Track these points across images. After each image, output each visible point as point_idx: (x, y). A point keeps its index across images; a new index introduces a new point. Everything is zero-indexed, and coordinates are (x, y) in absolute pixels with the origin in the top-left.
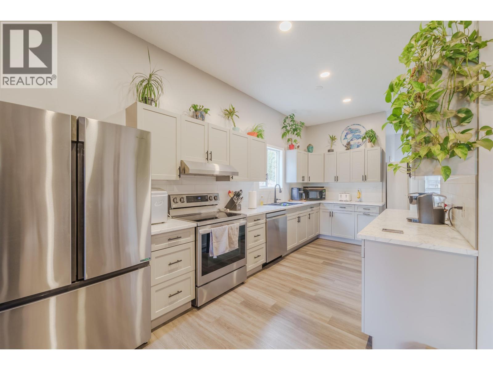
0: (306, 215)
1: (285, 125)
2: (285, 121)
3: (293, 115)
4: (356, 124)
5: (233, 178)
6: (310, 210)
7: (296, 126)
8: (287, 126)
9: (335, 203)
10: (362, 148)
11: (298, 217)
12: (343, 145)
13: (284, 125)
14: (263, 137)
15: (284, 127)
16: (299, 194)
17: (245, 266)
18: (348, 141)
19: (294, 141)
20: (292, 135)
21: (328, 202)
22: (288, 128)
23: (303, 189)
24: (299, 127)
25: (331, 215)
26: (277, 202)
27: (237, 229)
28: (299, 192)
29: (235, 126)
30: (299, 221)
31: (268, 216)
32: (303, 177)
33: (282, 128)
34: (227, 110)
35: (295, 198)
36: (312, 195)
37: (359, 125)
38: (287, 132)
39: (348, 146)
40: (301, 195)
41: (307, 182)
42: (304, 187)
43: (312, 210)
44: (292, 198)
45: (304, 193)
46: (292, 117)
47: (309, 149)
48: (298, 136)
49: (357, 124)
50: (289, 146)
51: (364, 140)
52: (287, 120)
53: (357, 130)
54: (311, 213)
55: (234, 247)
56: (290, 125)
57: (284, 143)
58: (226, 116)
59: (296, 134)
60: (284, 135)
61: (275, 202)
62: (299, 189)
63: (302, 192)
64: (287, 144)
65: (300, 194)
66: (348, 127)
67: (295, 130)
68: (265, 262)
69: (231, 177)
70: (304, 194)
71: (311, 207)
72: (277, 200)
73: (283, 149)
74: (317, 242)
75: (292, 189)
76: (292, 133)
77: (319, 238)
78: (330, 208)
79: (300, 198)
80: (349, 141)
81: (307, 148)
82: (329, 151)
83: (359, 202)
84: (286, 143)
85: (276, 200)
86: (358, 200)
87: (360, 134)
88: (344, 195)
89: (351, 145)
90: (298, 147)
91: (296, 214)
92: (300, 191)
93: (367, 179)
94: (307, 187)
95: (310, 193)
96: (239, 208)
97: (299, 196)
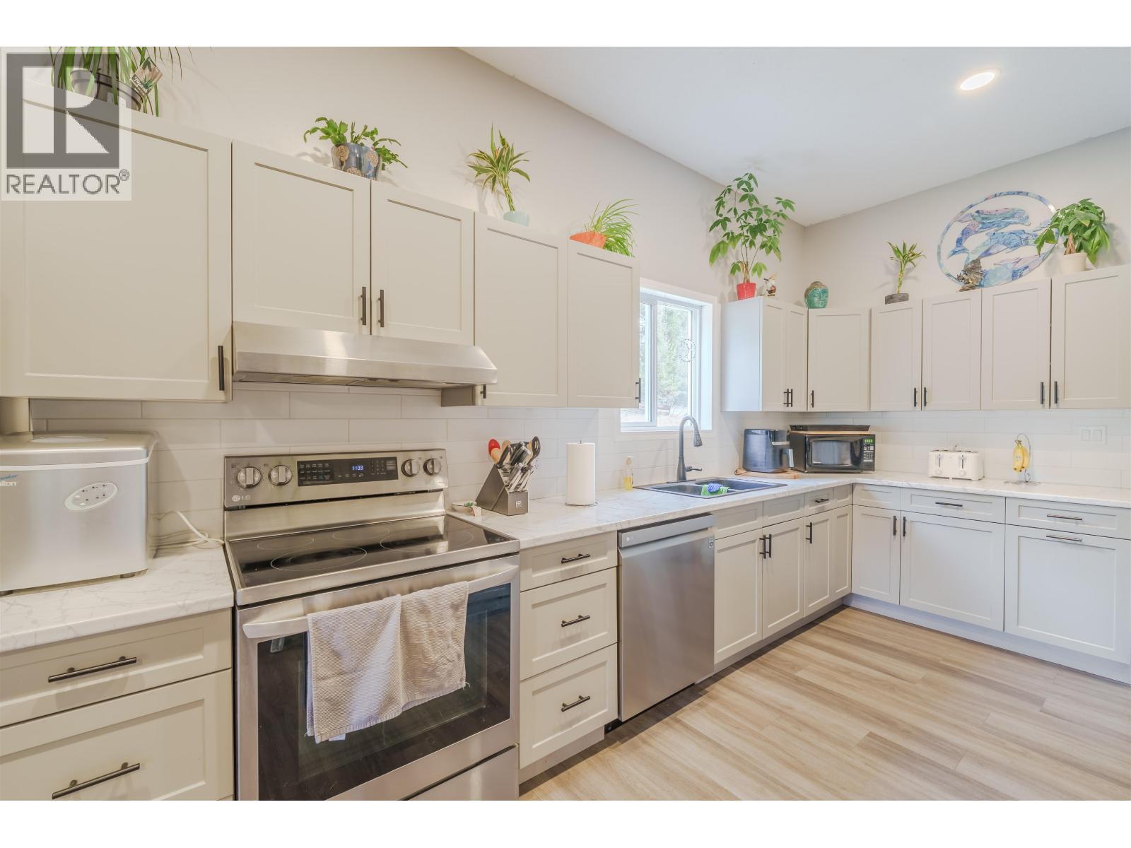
0: (797, 529)
1: (721, 215)
2: (721, 203)
3: (751, 177)
4: (1004, 190)
5: (488, 393)
6: (814, 508)
7: (759, 214)
8: (727, 219)
9: (914, 484)
10: (1037, 276)
11: (764, 539)
12: (949, 275)
13: (719, 218)
14: (629, 250)
15: (716, 224)
16: (771, 450)
17: (512, 747)
18: (968, 258)
19: (754, 270)
20: (748, 249)
21: (885, 482)
22: (733, 227)
23: (786, 434)
24: (772, 218)
25: (900, 528)
26: (688, 478)
27: (455, 607)
28: (773, 443)
29: (512, 208)
30: (766, 553)
31: (627, 539)
32: (789, 393)
33: (710, 230)
34: (481, 155)
35: (755, 465)
36: (824, 453)
37: (1019, 193)
38: (727, 242)
39: (972, 277)
40: (779, 454)
41: (804, 410)
42: (794, 427)
43: (822, 511)
44: (747, 463)
45: (791, 446)
46: (744, 186)
47: (814, 296)
48: (768, 252)
49: (1008, 194)
50: (736, 290)
51: (1047, 247)
52: (727, 198)
53: (1011, 215)
54: (813, 520)
55: (441, 687)
56: (740, 212)
57: (719, 278)
58: (484, 176)
59: (763, 246)
60: (717, 251)
61: (682, 478)
62: (773, 435)
63: (783, 443)
64: (731, 282)
65: (774, 451)
66: (971, 206)
67: (758, 229)
68: (615, 717)
69: (479, 389)
70: (790, 452)
71: (819, 498)
72: (690, 469)
73: (716, 299)
74: (839, 622)
75: (747, 432)
76: (748, 244)
77: (848, 607)
78: (896, 505)
79: (774, 465)
80: (974, 257)
81: (806, 296)
82: (890, 299)
83: (1024, 485)
84: (727, 279)
85: (683, 471)
86: (1016, 476)
87: (1027, 229)
88: (950, 459)
89: (983, 274)
90: (771, 292)
91: (755, 528)
92: (775, 440)
93: (1060, 396)
94: (805, 428)
95: (814, 446)
96: (519, 503)
97: (770, 460)
